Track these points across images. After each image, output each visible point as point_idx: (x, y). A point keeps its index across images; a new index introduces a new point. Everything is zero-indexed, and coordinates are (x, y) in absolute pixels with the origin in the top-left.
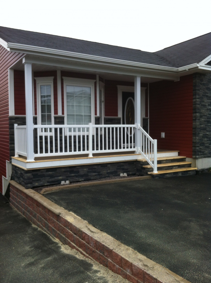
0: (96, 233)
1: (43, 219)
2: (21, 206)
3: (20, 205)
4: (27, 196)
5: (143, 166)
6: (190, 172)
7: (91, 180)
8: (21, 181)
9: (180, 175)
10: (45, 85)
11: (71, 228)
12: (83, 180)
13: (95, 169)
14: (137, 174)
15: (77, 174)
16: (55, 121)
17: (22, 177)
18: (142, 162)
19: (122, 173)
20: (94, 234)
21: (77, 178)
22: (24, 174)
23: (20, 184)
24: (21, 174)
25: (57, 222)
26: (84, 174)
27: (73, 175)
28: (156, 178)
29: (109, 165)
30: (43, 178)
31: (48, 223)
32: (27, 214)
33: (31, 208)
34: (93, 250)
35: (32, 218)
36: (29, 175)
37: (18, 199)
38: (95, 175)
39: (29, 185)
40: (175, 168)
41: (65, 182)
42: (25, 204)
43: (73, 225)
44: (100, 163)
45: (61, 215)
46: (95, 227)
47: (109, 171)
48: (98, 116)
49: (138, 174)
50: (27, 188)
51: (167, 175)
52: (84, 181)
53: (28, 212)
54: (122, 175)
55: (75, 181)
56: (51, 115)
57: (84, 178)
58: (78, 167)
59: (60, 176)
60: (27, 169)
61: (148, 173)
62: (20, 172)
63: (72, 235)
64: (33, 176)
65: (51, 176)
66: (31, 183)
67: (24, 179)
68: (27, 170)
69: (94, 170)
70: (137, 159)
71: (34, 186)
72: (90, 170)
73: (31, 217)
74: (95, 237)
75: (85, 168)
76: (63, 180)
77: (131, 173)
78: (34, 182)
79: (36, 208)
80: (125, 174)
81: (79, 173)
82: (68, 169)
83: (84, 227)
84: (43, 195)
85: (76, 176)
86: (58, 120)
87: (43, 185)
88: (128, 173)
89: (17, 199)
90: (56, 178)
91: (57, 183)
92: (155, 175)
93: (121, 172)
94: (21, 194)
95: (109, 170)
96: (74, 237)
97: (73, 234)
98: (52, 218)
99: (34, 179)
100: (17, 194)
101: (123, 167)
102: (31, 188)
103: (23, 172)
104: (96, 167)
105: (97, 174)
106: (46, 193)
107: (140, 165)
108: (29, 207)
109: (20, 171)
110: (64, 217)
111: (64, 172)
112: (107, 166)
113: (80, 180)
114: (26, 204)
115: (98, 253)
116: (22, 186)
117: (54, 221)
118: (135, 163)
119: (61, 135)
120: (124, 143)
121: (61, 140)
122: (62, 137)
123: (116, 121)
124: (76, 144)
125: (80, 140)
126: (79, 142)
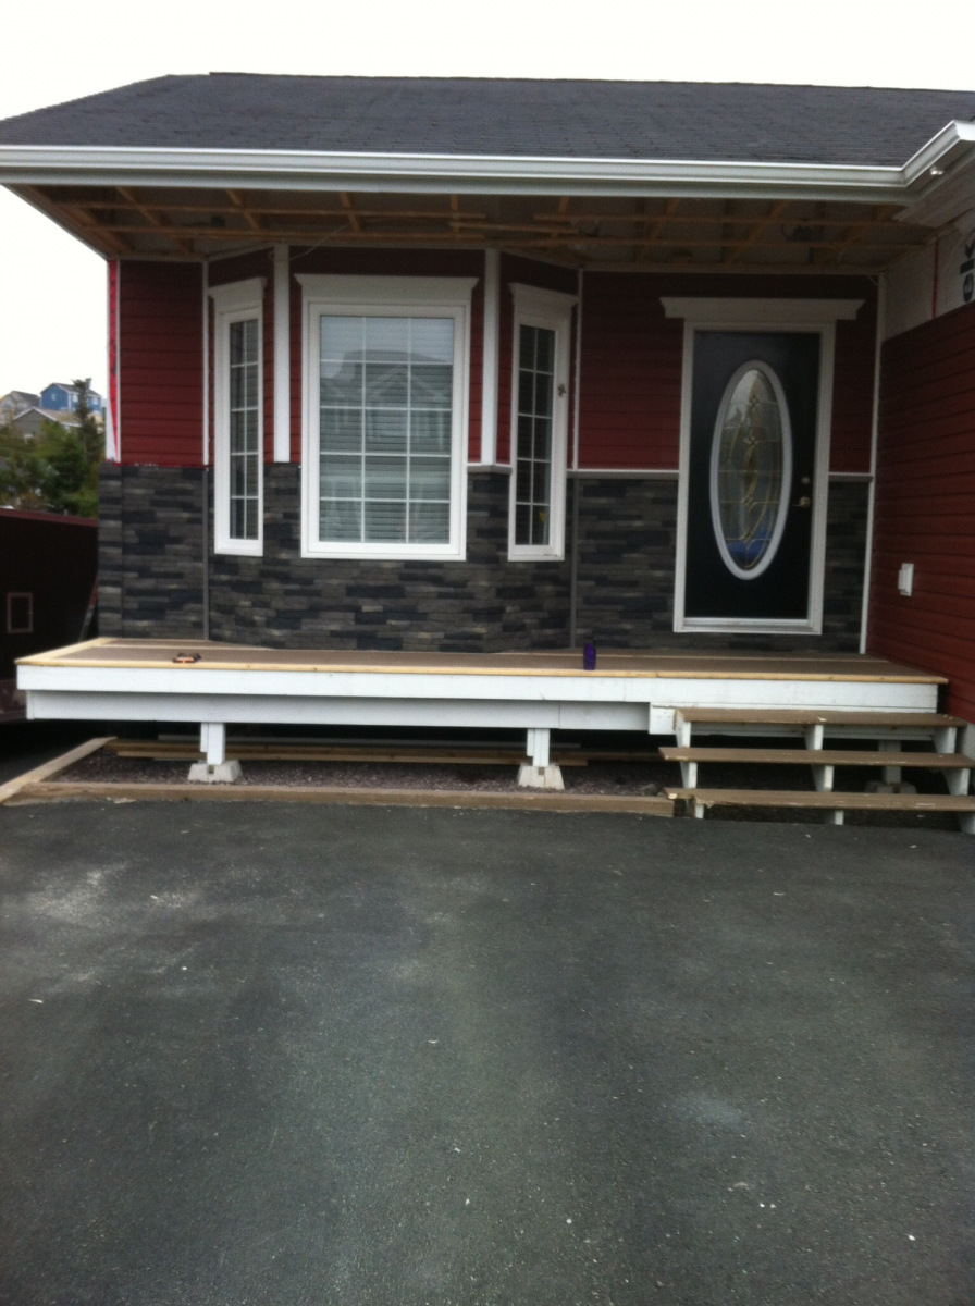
10: (243, 322)
119: (284, 556)
120: (690, 611)
121: (285, 578)
122: (286, 563)
123: (650, 495)
124: (361, 601)
125: (381, 583)
126: (375, 593)
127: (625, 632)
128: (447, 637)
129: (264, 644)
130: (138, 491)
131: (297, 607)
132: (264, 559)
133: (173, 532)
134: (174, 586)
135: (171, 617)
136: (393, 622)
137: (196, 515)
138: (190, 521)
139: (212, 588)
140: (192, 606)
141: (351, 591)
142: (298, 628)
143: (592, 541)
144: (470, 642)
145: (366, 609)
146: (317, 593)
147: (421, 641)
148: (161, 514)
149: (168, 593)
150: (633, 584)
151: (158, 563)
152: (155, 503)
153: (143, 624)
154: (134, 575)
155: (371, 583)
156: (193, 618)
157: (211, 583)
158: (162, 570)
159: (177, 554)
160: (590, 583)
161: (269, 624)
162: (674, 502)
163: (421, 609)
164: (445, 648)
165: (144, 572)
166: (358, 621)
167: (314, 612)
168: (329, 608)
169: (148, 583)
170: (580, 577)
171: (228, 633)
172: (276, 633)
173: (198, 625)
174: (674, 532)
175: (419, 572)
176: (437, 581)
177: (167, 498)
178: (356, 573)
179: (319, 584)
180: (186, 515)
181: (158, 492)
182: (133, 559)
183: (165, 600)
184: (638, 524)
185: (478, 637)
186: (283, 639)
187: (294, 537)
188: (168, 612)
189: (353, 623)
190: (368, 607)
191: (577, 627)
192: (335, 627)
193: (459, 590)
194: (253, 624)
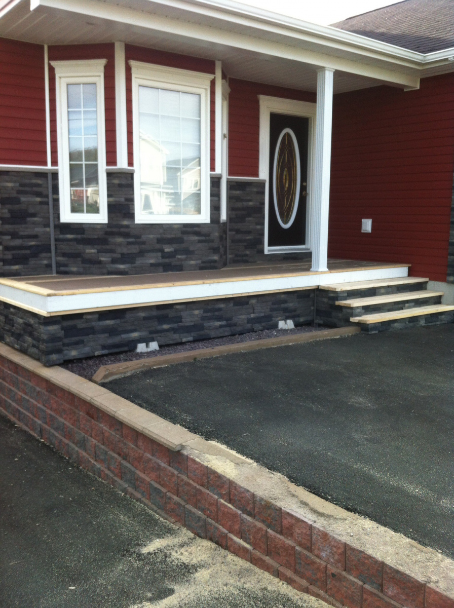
0: (336, 518)
1: (116, 456)
2: (32, 413)
3: (28, 409)
4: (52, 387)
5: (337, 303)
6: (443, 316)
7: (210, 339)
8: (26, 345)
9: (422, 323)
10: (79, 84)
11: (229, 493)
12: (191, 339)
13: (220, 310)
14: (316, 321)
15: (175, 326)
16: (108, 183)
17: (31, 335)
18: (335, 292)
19: (283, 320)
20: (332, 521)
21: (176, 336)
22: (37, 325)
23: (23, 351)
24: (27, 325)
25: (170, 468)
26: (192, 324)
27: (165, 326)
28: (373, 332)
29: (253, 301)
30: (91, 336)
31: (133, 469)
32: (54, 435)
33: (65, 419)
34: (333, 572)
35: (73, 449)
36: (52, 328)
37: (20, 393)
38: (221, 326)
39: (54, 357)
40: (409, 307)
41: (147, 346)
42: (44, 408)
43: (240, 487)
44: (233, 294)
45: (185, 452)
46: (322, 497)
47: (252, 316)
48: (216, 174)
49: (321, 322)
50: (49, 365)
51: (396, 325)
52: (194, 341)
53: (56, 429)
54: (282, 324)
55: (171, 342)
56: (96, 166)
57: (192, 334)
58: (178, 307)
59: (135, 330)
60: (48, 313)
61: (349, 319)
62: (21, 321)
63: (235, 515)
64: (63, 332)
65: (112, 332)
66: (59, 351)
67: (38, 339)
68: (49, 315)
69: (217, 313)
70: (318, 284)
71: (66, 358)
72: (209, 314)
73: (67, 445)
74: (340, 535)
75: (197, 309)
76: (140, 340)
77: (302, 320)
78: (67, 348)
79: (84, 422)
80: (290, 324)
81: (181, 322)
82: (155, 313)
83: (282, 494)
84: (103, 385)
85: (174, 330)
86: (116, 181)
87: (91, 354)
88: (297, 319)
89: (16, 393)
90: (124, 336)
91: (126, 349)
92: (370, 325)
93: (279, 318)
94: (30, 381)
95: (254, 313)
96: (243, 521)
97: (239, 512)
98: (149, 456)
99: (66, 341)
100: (17, 378)
101: (285, 305)
102: (60, 365)
103: (32, 321)
104: (222, 306)
105: (224, 323)
106: (110, 379)
107: (325, 300)
108: (58, 417)
109: (22, 318)
110: (198, 457)
111: (145, 318)
112: (247, 303)
113: (184, 340)
114: (48, 408)
115: (354, 584)
116: (31, 359)
117: (159, 466)
118: (312, 295)
119: (125, 223)
120: (270, 244)
121: (126, 235)
122: (127, 226)
123: (255, 190)
124: (164, 246)
125: (173, 236)
126: (170, 241)
127: (246, 255)
128: (203, 262)
129: (109, 273)
130: (10, 185)
131: (134, 251)
132: (109, 225)
133: (31, 210)
134: (33, 243)
135: (32, 262)
136: (179, 257)
137: (45, 200)
138: (41, 203)
139: (57, 243)
140: (44, 255)
141: (159, 241)
142: (135, 263)
143: (234, 212)
144: (212, 264)
145: (166, 250)
146: (144, 243)
147: (191, 265)
148: (23, 199)
149: (30, 247)
150: (249, 232)
151: (23, 230)
152: (19, 192)
153: (15, 267)
154: (9, 237)
155: (169, 236)
156: (45, 262)
157: (56, 240)
158: (26, 233)
159: (34, 223)
160: (234, 233)
161: (114, 261)
162: (263, 193)
163: (191, 249)
164: (201, 268)
165: (14, 235)
166: (163, 257)
167: (142, 253)
168: (149, 251)
169: (17, 242)
170: (230, 230)
171: (74, 269)
172: (122, 267)
173: (49, 266)
174: (264, 207)
175: (189, 229)
176: (197, 234)
177: (27, 189)
178: (161, 231)
179: (144, 237)
180: (38, 199)
181: (21, 185)
182: (8, 227)
183: (28, 252)
184: (251, 203)
185: (215, 261)
186: (127, 270)
187: (131, 212)
188: (30, 259)
189: (161, 258)
190: (168, 249)
191: (230, 254)
192: (152, 261)
193: (207, 238)
194: (100, 262)
